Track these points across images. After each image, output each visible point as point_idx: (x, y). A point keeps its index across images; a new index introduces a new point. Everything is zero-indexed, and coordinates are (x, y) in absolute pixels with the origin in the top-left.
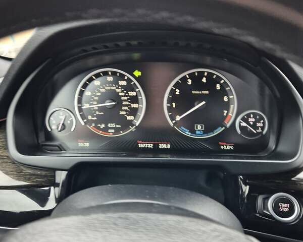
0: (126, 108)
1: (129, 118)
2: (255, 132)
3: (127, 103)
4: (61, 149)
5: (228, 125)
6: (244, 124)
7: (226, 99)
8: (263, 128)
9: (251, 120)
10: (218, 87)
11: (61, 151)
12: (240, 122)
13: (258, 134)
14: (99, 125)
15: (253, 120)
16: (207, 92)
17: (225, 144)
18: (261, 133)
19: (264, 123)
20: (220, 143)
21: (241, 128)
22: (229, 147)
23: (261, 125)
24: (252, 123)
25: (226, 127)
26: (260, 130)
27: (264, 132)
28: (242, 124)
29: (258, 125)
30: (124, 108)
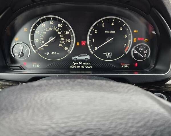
0: (63, 42)
1: (65, 48)
2: (143, 57)
3: (63, 39)
4: (21, 68)
5: (127, 53)
6: (136, 52)
7: (126, 36)
8: (147, 54)
9: (141, 49)
10: (121, 28)
11: (22, 70)
12: (134, 51)
13: (144, 58)
14: (46, 53)
15: (142, 49)
16: (114, 32)
17: (124, 64)
18: (146, 57)
19: (148, 51)
20: (121, 64)
21: (134, 54)
22: (126, 66)
23: (146, 52)
24: (141, 51)
25: (125, 54)
26: (145, 56)
27: (148, 57)
28: (135, 52)
29: (145, 52)
30: (61, 42)
